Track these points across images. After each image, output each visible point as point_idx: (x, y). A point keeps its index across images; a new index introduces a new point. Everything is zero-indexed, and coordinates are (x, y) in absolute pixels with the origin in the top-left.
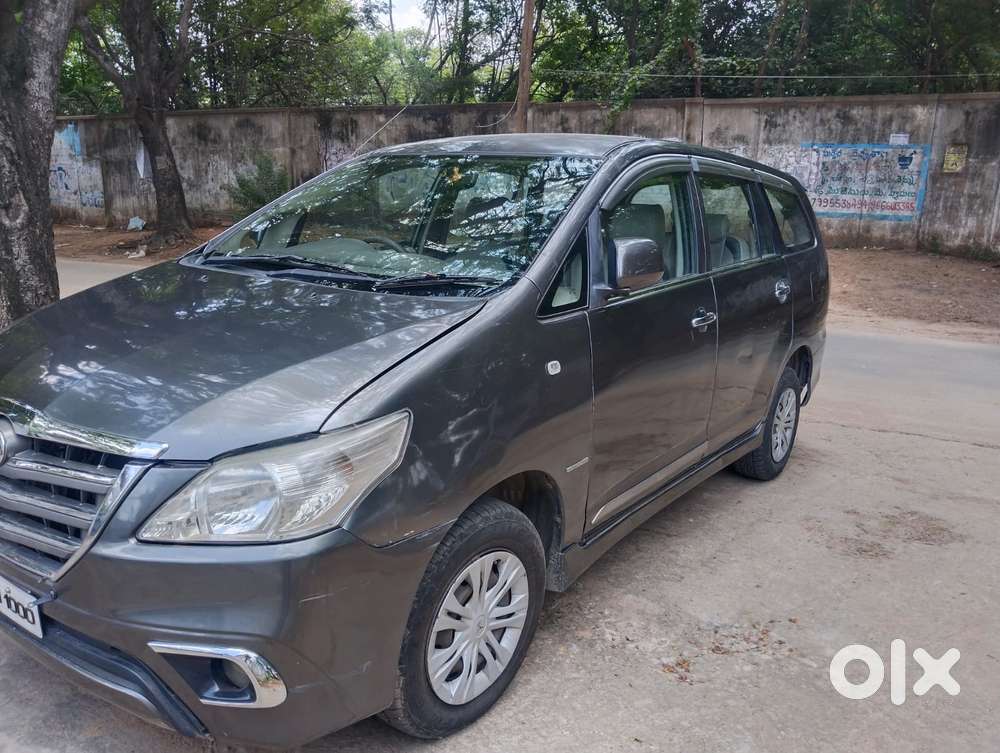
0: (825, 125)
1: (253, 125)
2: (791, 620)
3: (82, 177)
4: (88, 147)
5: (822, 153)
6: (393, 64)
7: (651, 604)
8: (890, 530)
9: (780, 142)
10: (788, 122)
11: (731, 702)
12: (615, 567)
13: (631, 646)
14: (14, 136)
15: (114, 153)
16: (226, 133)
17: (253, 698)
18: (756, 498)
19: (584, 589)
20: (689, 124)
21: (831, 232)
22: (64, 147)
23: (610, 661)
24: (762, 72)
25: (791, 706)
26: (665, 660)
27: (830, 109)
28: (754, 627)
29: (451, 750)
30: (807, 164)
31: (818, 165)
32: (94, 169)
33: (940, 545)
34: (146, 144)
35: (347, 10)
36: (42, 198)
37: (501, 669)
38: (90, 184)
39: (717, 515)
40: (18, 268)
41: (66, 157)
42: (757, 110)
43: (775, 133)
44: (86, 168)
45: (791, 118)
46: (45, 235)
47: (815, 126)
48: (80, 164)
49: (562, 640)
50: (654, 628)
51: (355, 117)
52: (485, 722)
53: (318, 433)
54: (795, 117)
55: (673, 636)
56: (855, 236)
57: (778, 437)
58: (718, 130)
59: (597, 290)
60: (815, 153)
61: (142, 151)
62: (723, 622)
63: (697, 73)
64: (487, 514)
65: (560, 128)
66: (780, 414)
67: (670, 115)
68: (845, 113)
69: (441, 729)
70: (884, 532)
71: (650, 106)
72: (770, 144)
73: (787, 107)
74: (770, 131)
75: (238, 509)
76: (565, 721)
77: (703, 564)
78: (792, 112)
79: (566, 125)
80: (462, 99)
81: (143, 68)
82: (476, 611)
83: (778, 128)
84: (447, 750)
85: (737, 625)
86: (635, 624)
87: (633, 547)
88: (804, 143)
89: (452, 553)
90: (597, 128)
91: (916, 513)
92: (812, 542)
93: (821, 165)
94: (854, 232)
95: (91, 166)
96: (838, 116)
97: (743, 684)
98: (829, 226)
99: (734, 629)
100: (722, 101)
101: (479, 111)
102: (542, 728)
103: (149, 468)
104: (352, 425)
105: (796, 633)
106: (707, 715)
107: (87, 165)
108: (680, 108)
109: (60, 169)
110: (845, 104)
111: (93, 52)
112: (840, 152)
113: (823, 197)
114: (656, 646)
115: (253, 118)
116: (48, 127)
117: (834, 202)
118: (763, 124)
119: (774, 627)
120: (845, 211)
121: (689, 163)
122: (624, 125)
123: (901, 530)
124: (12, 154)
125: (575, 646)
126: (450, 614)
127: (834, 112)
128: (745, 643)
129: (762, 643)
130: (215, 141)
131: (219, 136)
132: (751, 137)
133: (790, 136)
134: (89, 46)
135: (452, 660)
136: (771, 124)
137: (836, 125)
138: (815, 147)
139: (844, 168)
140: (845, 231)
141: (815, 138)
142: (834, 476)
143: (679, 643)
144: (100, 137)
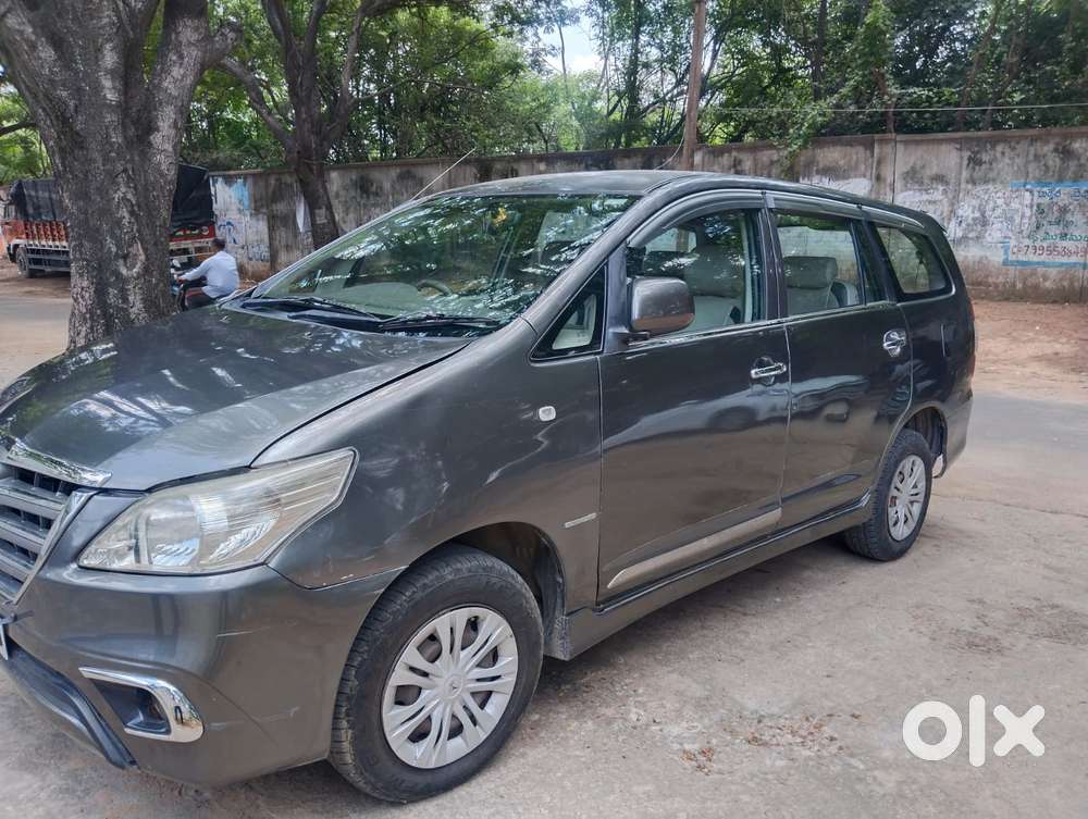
0: (1040, 162)
1: (414, 177)
2: (853, 716)
3: (249, 231)
4: (255, 201)
5: (1036, 194)
6: (562, 109)
7: (694, 685)
8: (1017, 624)
9: (986, 181)
10: (995, 159)
11: (745, 798)
12: (669, 644)
13: (655, 728)
14: (135, 188)
15: (280, 208)
16: (387, 186)
17: (168, 732)
18: (863, 580)
19: (626, 664)
20: (879, 163)
21: (1048, 284)
22: (233, 200)
23: (623, 742)
24: (964, 103)
25: (813, 809)
26: (687, 747)
27: (1047, 142)
28: (807, 719)
29: (415, 816)
30: (1017, 206)
31: (1032, 207)
32: (261, 223)
33: (1075, 644)
34: (306, 198)
35: (516, 56)
36: (160, 247)
37: (483, 737)
38: (256, 238)
39: (810, 595)
40: (133, 316)
41: (236, 212)
42: (958, 146)
43: (979, 172)
44: (254, 222)
45: (998, 155)
46: (161, 285)
47: (1027, 162)
48: (248, 218)
49: (580, 716)
50: (688, 711)
51: (515, 166)
52: (461, 792)
53: (249, 467)
54: (1003, 153)
55: (706, 721)
56: (1078, 289)
57: (898, 511)
58: (913, 169)
59: (615, 334)
60: (1028, 194)
61: (302, 205)
62: (769, 712)
63: (888, 106)
64: (459, 565)
65: (732, 170)
66: (900, 486)
67: (857, 154)
68: (1064, 147)
69: (404, 791)
70: (1009, 626)
71: (834, 144)
72: (974, 183)
73: (994, 142)
74: (974, 169)
75: (180, 541)
76: (548, 799)
77: (773, 648)
78: (999, 148)
79: (739, 168)
80: (628, 144)
81: (304, 121)
82: (448, 670)
83: (984, 167)
84: (412, 815)
85: (787, 716)
86: (668, 705)
87: (699, 624)
88: (1014, 182)
89: (411, 604)
90: (774, 171)
91: (1057, 607)
92: (914, 632)
93: (1035, 208)
94: (1076, 284)
95: (258, 220)
96: (1056, 150)
97: (767, 780)
98: (1046, 278)
99: (783, 721)
100: (918, 137)
101: (644, 155)
102: (521, 804)
103: (92, 496)
104: (285, 461)
105: (853, 730)
106: (711, 808)
107: (254, 219)
108: (870, 146)
109: (229, 223)
110: (1065, 137)
111: (258, 107)
112: (1059, 192)
113: (1038, 244)
114: (683, 731)
115: (413, 169)
116: (169, 178)
117: (1052, 250)
118: (965, 162)
119: (830, 721)
120: (1065, 260)
121: (765, 199)
122: (805, 166)
123: (1030, 626)
124: (132, 205)
125: (590, 723)
126: (413, 669)
127: (1051, 146)
128: (790, 736)
129: (810, 737)
130: (377, 194)
131: (381, 188)
132: (952, 177)
133: (998, 174)
134: (254, 101)
135: (415, 719)
136: (974, 161)
137: (1054, 161)
138: (1028, 187)
139: (1064, 210)
140: (1066, 283)
141: (1028, 176)
142: (972, 560)
143: (711, 731)
144: (267, 193)
